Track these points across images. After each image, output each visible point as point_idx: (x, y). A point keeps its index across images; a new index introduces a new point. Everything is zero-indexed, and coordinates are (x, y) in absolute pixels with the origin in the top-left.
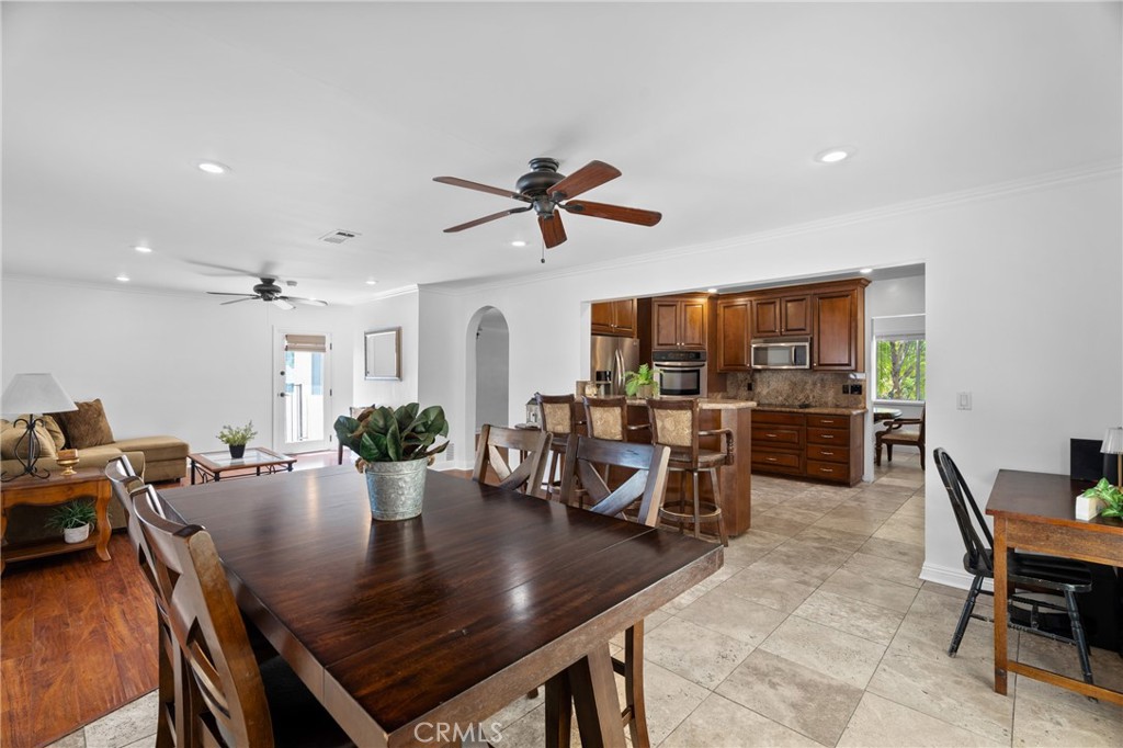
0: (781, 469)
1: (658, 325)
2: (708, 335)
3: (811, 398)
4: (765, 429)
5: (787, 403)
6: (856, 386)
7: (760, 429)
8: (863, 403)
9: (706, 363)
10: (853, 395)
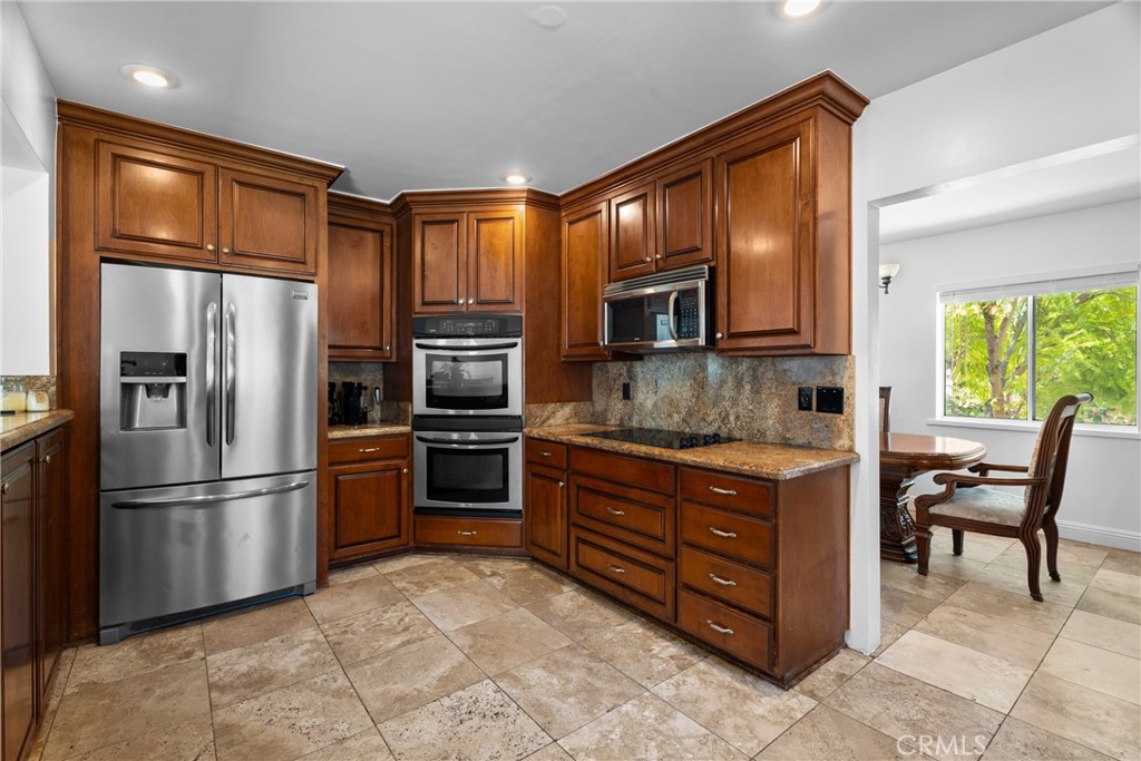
0: (633, 599)
1: (423, 264)
2: (526, 282)
3: (732, 418)
4: (607, 495)
5: (687, 430)
6: (829, 390)
7: (599, 493)
8: (845, 436)
9: (519, 340)
10: (821, 414)
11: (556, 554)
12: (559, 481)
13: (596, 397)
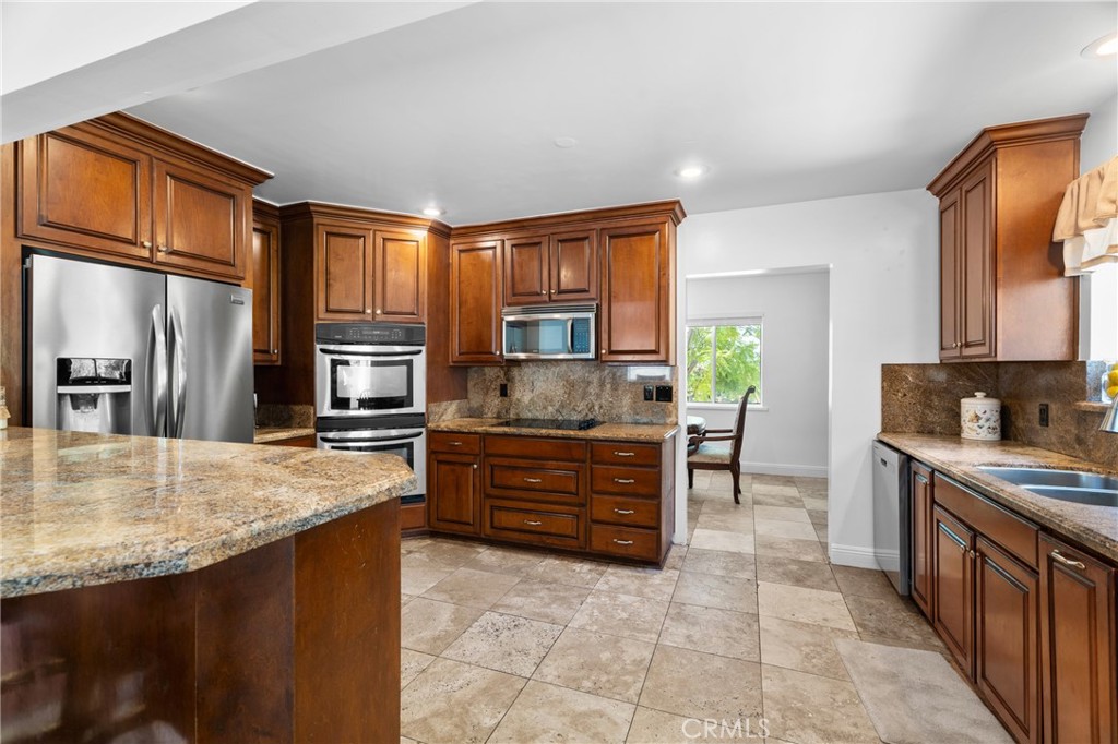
0: (549, 541)
1: (327, 272)
2: (428, 297)
3: (596, 408)
4: (523, 469)
5: (560, 418)
6: (664, 388)
7: (515, 468)
8: (673, 415)
9: (423, 348)
10: (659, 403)
11: (469, 524)
12: (473, 464)
13: (470, 396)
